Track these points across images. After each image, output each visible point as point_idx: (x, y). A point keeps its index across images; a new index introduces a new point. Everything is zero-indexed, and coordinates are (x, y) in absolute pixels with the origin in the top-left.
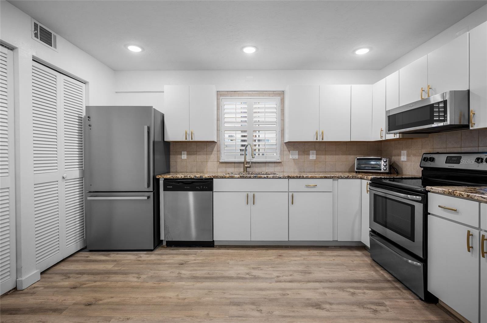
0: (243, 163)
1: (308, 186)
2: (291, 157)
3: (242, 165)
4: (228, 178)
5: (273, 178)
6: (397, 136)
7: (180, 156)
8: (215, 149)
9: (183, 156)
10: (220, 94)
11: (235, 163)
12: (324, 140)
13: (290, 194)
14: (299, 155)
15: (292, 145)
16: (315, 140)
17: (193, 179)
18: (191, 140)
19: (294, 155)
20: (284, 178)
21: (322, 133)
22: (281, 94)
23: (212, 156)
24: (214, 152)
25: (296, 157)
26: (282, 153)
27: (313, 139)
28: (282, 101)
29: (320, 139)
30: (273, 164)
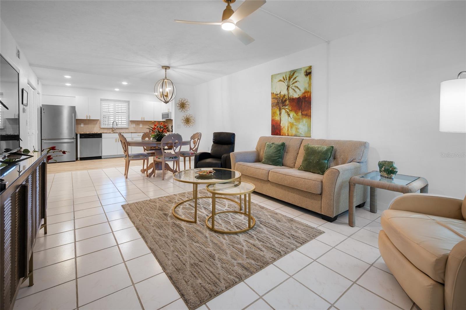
0: (112, 128)
1: (138, 135)
2: (132, 126)
3: (111, 129)
4: (108, 133)
5: (126, 133)
6: (165, 120)
7: (80, 125)
8: (98, 122)
9: (81, 125)
10: (101, 100)
11: (107, 128)
12: (145, 120)
13: (132, 138)
14: (135, 125)
15: (133, 122)
16: (141, 120)
17: (94, 134)
18: (89, 119)
19: (134, 125)
20: (130, 133)
21: (144, 118)
22: (128, 102)
23: (97, 125)
24: (97, 124)
25: (135, 126)
26: (129, 125)
27: (140, 120)
28: (129, 105)
29: (143, 120)
30: (125, 129)
